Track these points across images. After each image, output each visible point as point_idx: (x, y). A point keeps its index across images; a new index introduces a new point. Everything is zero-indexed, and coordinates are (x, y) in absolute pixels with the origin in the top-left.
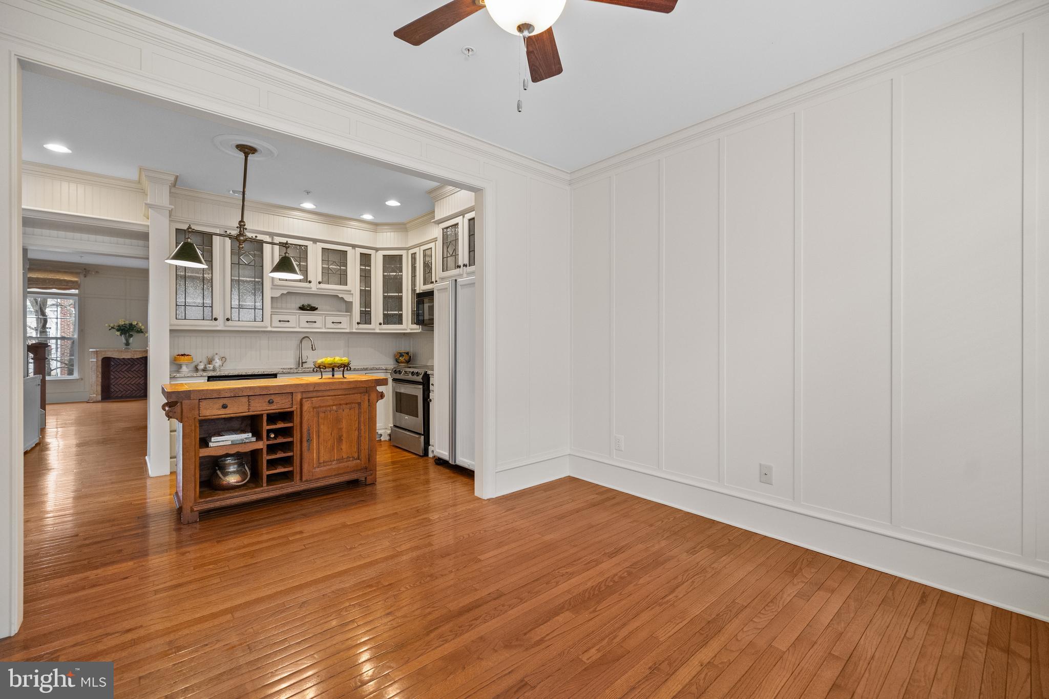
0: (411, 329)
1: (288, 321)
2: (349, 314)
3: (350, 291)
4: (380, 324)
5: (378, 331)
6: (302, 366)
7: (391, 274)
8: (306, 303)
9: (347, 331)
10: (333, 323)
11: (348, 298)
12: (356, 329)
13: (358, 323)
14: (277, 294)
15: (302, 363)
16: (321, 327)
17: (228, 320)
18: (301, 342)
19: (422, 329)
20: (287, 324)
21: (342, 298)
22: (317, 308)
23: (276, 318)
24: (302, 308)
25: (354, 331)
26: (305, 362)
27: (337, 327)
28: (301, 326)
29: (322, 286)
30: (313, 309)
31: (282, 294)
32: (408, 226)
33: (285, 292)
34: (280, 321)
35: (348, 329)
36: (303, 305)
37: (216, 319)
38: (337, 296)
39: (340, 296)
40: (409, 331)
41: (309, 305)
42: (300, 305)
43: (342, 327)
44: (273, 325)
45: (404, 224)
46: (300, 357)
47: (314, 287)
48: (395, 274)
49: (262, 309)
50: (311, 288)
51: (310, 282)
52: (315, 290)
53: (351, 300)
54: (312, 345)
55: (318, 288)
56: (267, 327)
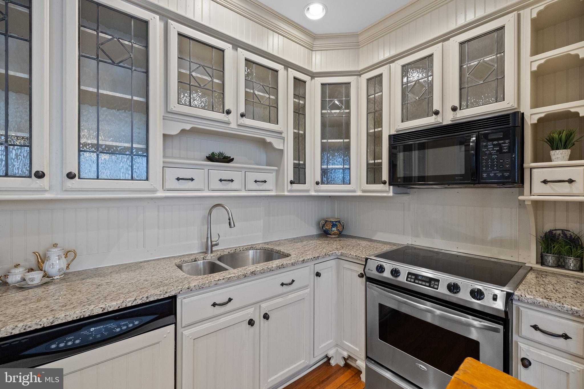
0: (364, 191)
1: (192, 179)
2: (276, 168)
3: (281, 133)
4: (317, 183)
5: (313, 193)
6: (212, 252)
7: (333, 111)
8: (217, 152)
9: (273, 193)
10: (256, 181)
11: (277, 144)
12: (290, 191)
13: (292, 183)
14: (174, 129)
15: (212, 246)
16: (240, 188)
17: (71, 176)
18: (210, 213)
19: (393, 193)
20: (189, 185)
21: (271, 144)
22: (233, 159)
23: (172, 174)
24: (211, 158)
25: (286, 193)
26: (217, 245)
27: (261, 188)
28: (212, 187)
29: (247, 121)
30: (228, 160)
31: (183, 131)
32: (361, 38)
33: (188, 127)
34: (178, 179)
35: (274, 190)
36: (213, 153)
37: (40, 175)
38: (264, 140)
39: (268, 140)
40: (359, 193)
41: (221, 154)
42: (208, 153)
43: (268, 188)
44: (167, 186)
45: (356, 35)
46: (209, 236)
47: (233, 122)
48: (338, 111)
49: (147, 157)
50: (230, 124)
51: (228, 112)
52: (237, 128)
53: (282, 149)
54: (229, 217)
55: (239, 125)
56: (155, 191)
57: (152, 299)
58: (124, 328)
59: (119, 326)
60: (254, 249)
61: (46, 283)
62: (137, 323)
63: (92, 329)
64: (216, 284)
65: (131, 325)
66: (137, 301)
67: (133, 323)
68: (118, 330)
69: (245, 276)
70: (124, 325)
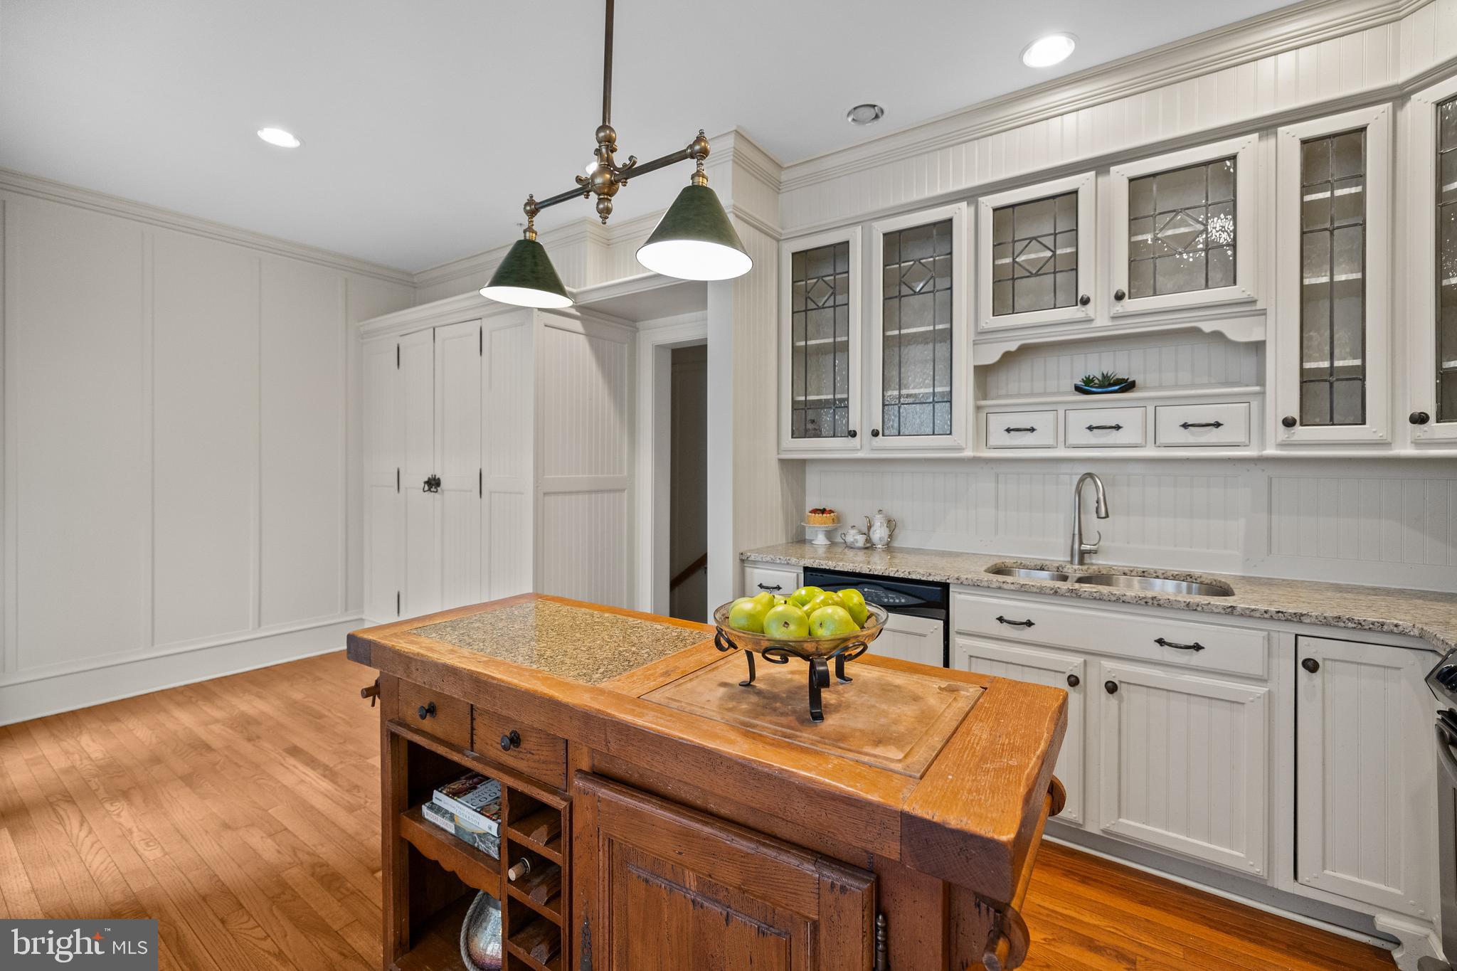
1: (1032, 430)
2: (1254, 389)
3: (1254, 302)
4: (1422, 420)
5: (1407, 450)
6: (1080, 562)
8: (1096, 372)
10: (1186, 426)
11: (1240, 331)
12: (1282, 445)
13: (1290, 422)
14: (991, 355)
15: (1082, 551)
17: (876, 433)
18: (1079, 492)
20: (1027, 439)
21: (1218, 336)
22: (1134, 383)
23: (994, 423)
24: (1084, 388)
25: (1271, 451)
26: (1091, 550)
27: (1203, 440)
28: (1072, 440)
29: (1130, 305)
31: (1007, 355)
33: (1014, 347)
34: (1008, 430)
35: (1253, 445)
37: (853, 434)
38: (1196, 331)
39: (1207, 327)
41: (1108, 379)
42: (1077, 379)
43: (1220, 440)
44: (987, 443)
46: (1077, 533)
47: (1101, 316)
49: (950, 402)
50: (1091, 321)
51: (1085, 301)
52: (1110, 324)
53: (1263, 339)
54: (1098, 498)
55: (1114, 318)
56: (961, 449)
57: (914, 577)
58: (891, 601)
59: (887, 597)
60: (1194, 581)
61: (867, 548)
62: (903, 601)
63: (866, 590)
64: (1000, 588)
65: (897, 601)
66: (900, 573)
67: (900, 600)
68: (886, 600)
69: (1056, 592)
70: (892, 598)
